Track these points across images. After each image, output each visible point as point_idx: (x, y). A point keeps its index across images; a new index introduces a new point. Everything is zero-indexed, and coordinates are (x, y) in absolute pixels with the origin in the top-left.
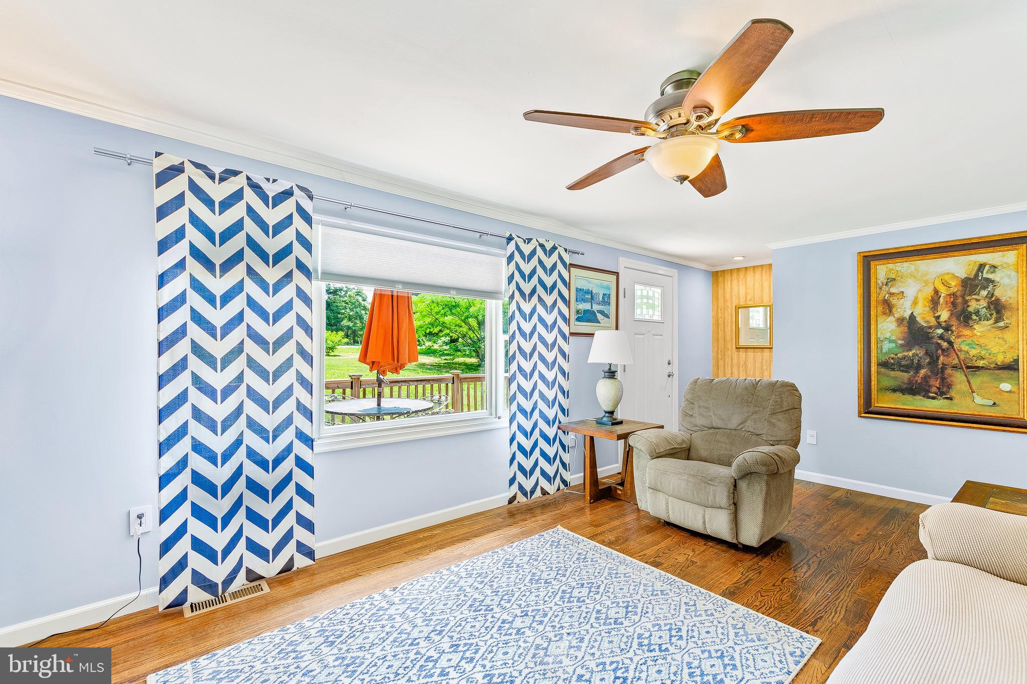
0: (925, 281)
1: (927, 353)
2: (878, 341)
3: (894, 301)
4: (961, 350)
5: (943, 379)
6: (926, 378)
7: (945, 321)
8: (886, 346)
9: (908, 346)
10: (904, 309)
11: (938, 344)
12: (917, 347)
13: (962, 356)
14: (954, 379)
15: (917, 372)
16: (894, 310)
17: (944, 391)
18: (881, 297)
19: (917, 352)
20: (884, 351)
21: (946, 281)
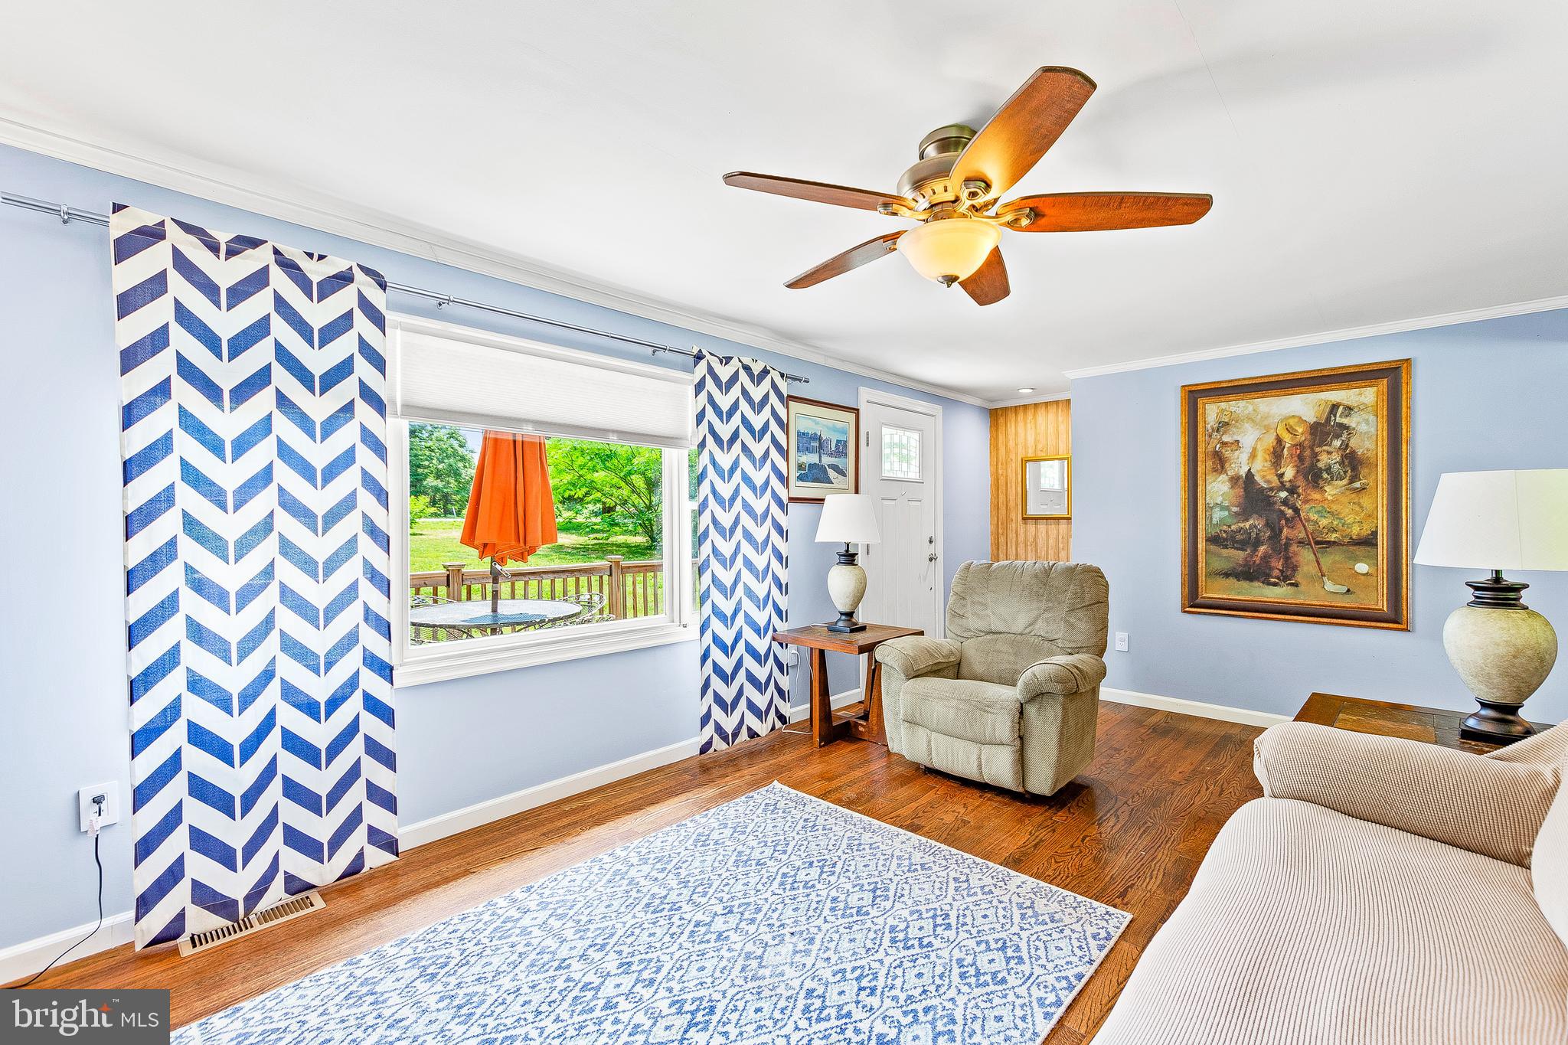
0: (1265, 426)
1: (1267, 525)
2: (1208, 508)
3: (1227, 453)
4: (1308, 520)
5: (1287, 559)
6: (1266, 558)
7: (1290, 481)
8: (1218, 515)
9: (1244, 514)
10: (1240, 464)
11: (1282, 512)
12: (1255, 516)
13: (1310, 528)
14: (1300, 558)
15: (1255, 550)
16: (1227, 465)
17: (1288, 576)
18: (1210, 448)
19: (1255, 522)
20: (1215, 521)
21: (1291, 427)
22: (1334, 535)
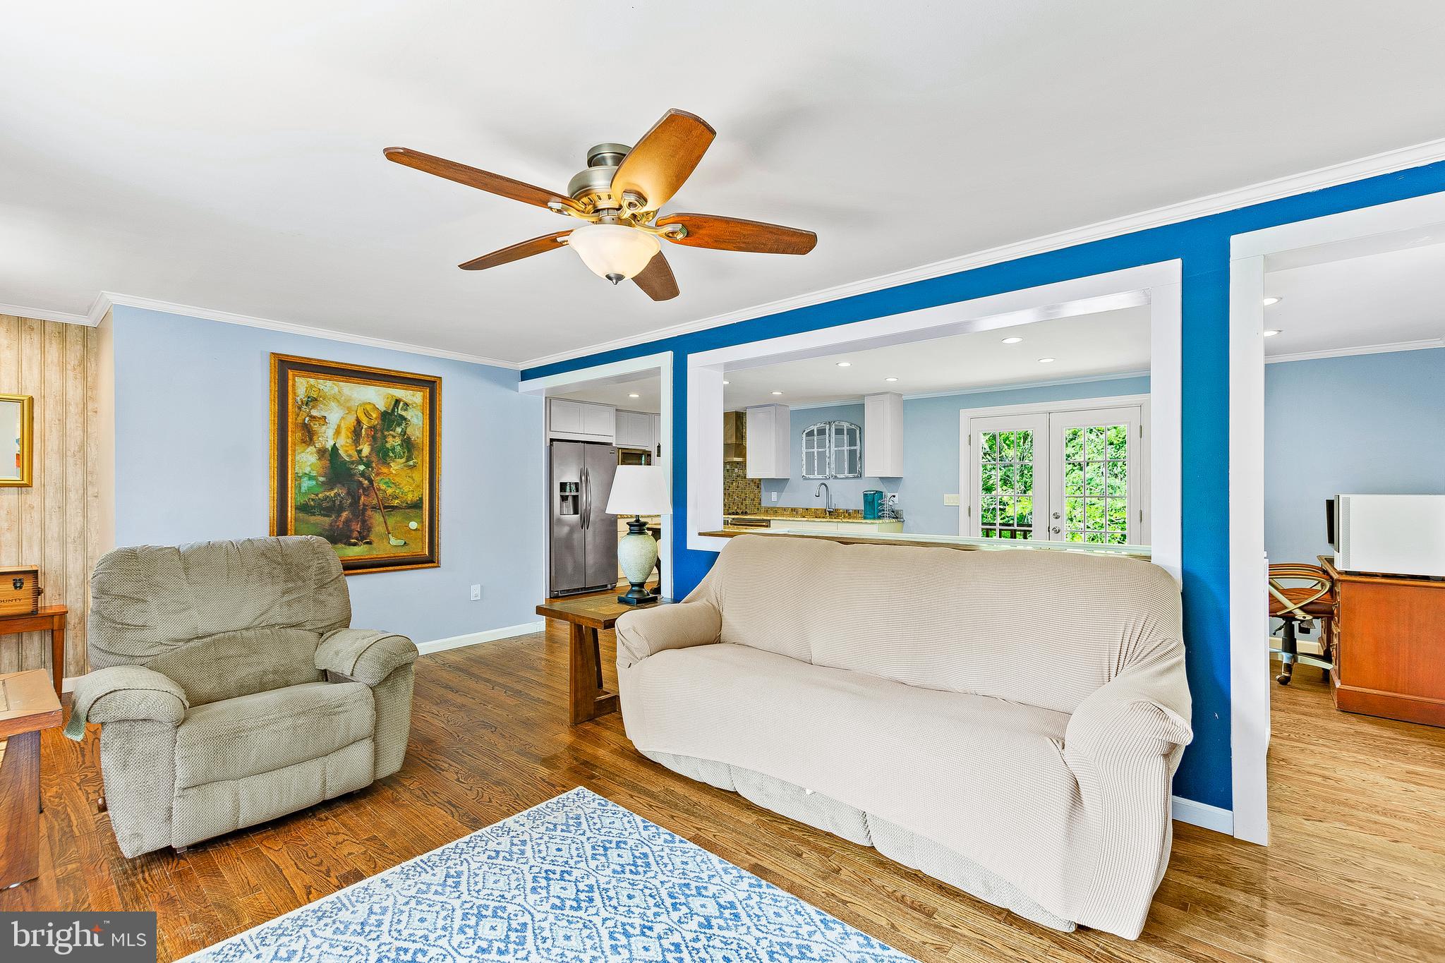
0: (348, 408)
1: (348, 493)
2: (298, 478)
3: (315, 427)
4: (379, 489)
5: (364, 522)
6: (347, 522)
7: (366, 457)
8: (306, 484)
9: (331, 483)
10: (327, 437)
11: (360, 482)
12: (339, 485)
13: (380, 496)
14: (374, 521)
15: (339, 516)
16: (315, 438)
17: (364, 537)
18: (300, 420)
19: (339, 491)
20: (303, 490)
21: (368, 412)
22: (397, 501)
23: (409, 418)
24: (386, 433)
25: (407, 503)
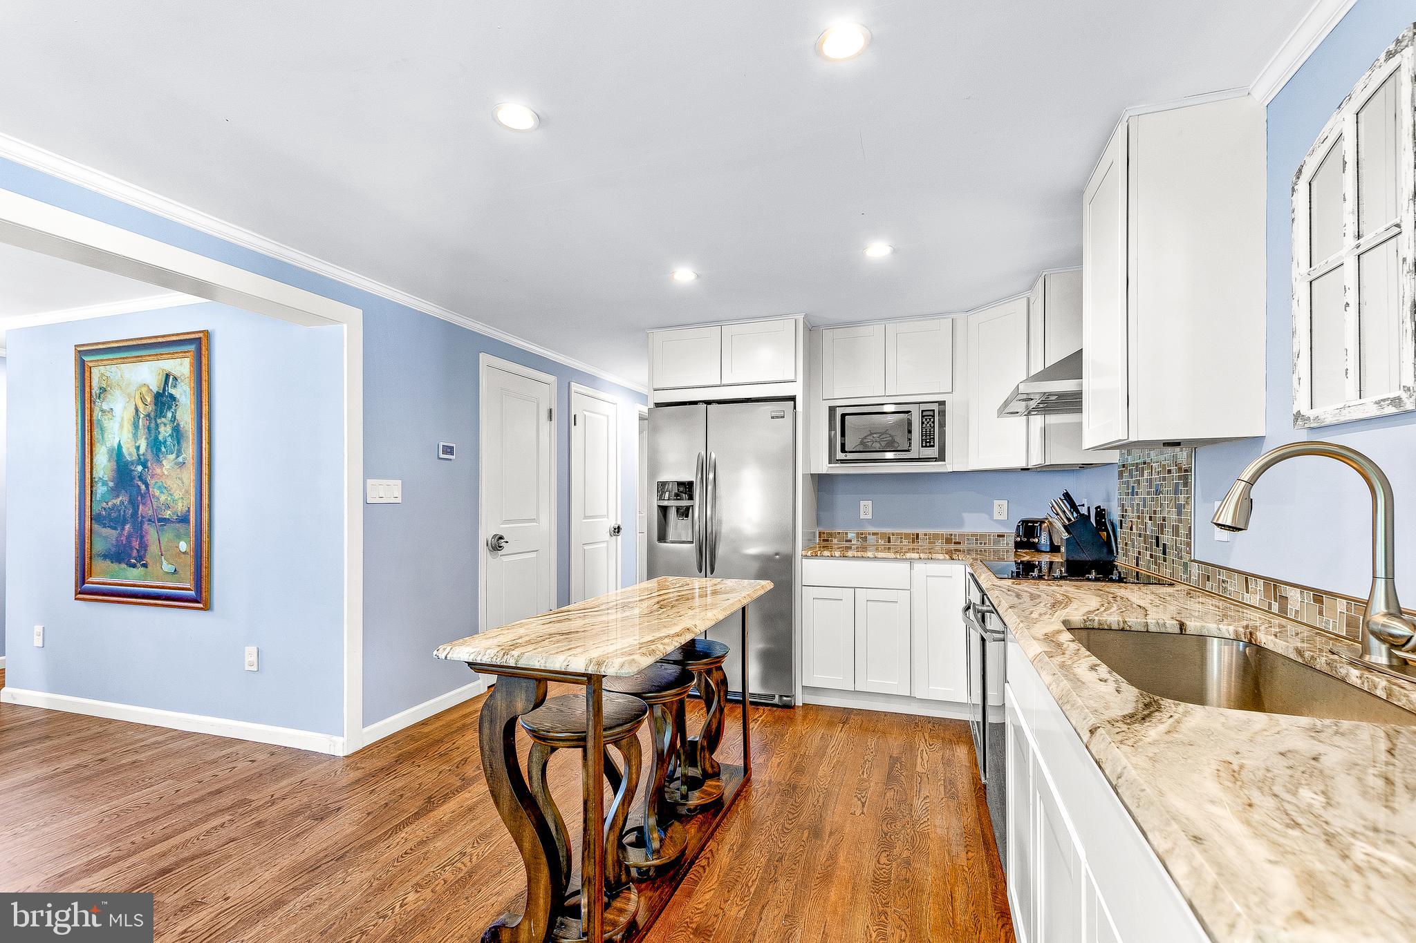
1: (130, 501)
2: (93, 482)
3: (106, 422)
5: (141, 538)
6: (129, 537)
7: (143, 455)
9: (117, 490)
11: (139, 487)
12: (123, 492)
14: (149, 537)
15: (123, 529)
16: (106, 437)
17: (141, 556)
18: (95, 417)
19: (123, 499)
20: (98, 497)
21: (144, 396)
22: (169, 512)
23: (178, 396)
24: (159, 421)
25: (178, 516)
